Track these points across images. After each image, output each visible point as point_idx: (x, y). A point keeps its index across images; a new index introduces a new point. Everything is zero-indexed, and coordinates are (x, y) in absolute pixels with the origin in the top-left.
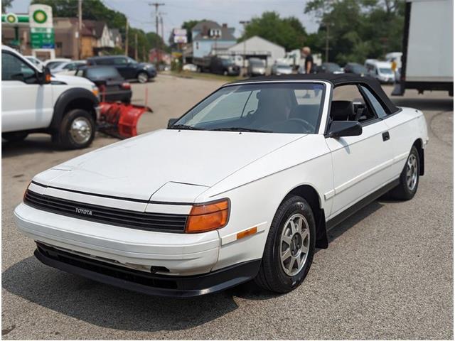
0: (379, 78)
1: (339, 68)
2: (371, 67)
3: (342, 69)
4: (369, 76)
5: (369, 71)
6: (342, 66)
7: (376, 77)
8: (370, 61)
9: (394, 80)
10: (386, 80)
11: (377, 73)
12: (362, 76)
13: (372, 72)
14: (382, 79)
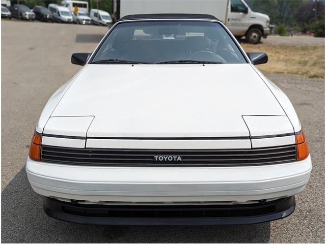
0: (61, 18)
1: (29, 10)
2: (54, 10)
3: (32, 11)
4: (54, 16)
5: (52, 13)
6: (31, 8)
7: (59, 17)
8: (52, 5)
9: (72, 20)
10: (67, 20)
11: (59, 15)
12: (48, 17)
13: (55, 14)
14: (64, 19)
